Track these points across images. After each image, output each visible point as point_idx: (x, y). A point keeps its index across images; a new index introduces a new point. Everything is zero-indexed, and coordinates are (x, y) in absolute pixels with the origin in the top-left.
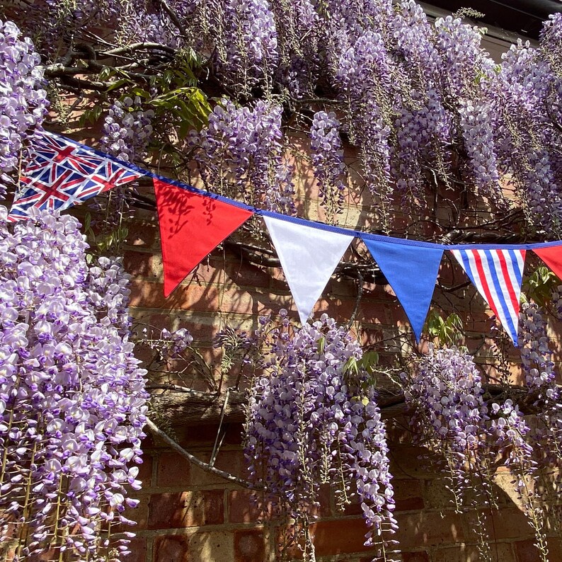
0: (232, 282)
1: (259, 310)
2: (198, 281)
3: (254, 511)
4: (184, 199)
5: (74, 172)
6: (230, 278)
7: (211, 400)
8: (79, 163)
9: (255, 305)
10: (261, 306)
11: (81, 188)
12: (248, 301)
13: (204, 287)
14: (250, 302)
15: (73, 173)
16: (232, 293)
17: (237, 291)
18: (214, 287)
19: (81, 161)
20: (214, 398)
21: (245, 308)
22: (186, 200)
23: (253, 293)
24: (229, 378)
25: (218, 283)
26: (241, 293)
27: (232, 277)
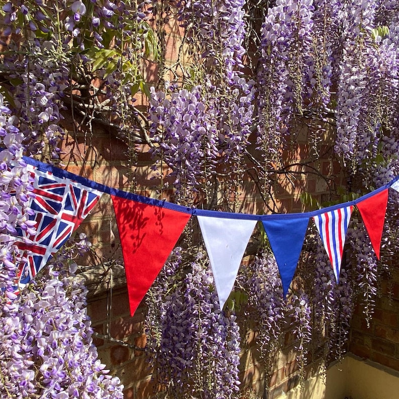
0: (102, 158)
1: (124, 183)
2: (75, 161)
3: (122, 332)
4: (141, 212)
5: (44, 214)
6: (101, 155)
7: (101, 279)
8: (44, 199)
9: (121, 179)
10: (125, 179)
11: (55, 234)
12: (115, 176)
13: (80, 166)
14: (117, 177)
15: (43, 217)
16: (103, 170)
17: (107, 167)
18: (88, 165)
19: (46, 195)
20: (103, 278)
21: (113, 182)
22: (142, 214)
23: (119, 168)
24: (103, 245)
25: (92, 160)
26: (109, 168)
27: (103, 153)
